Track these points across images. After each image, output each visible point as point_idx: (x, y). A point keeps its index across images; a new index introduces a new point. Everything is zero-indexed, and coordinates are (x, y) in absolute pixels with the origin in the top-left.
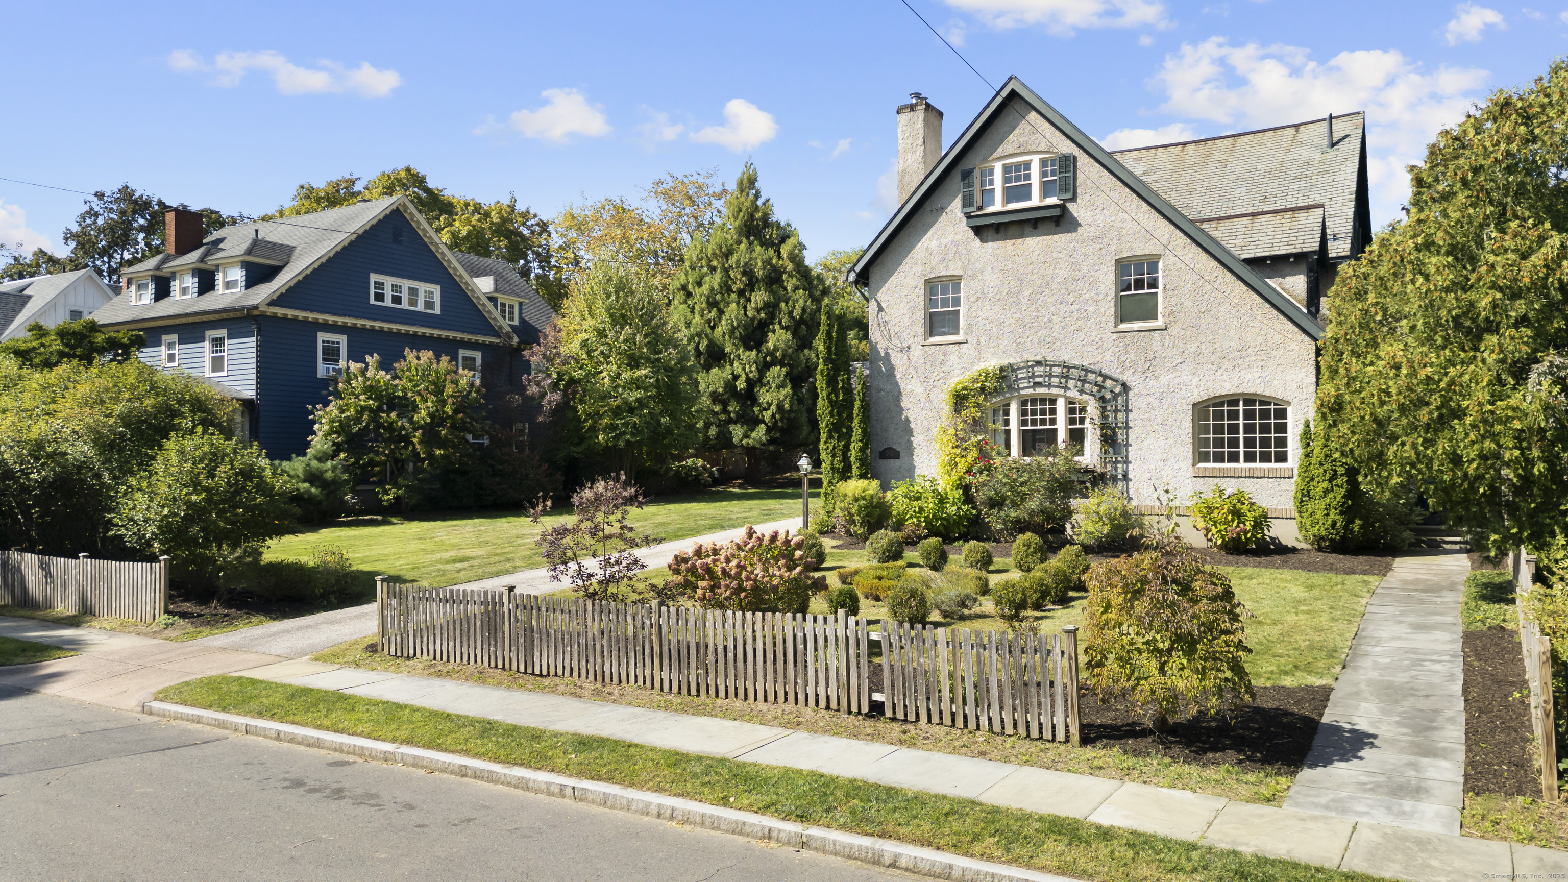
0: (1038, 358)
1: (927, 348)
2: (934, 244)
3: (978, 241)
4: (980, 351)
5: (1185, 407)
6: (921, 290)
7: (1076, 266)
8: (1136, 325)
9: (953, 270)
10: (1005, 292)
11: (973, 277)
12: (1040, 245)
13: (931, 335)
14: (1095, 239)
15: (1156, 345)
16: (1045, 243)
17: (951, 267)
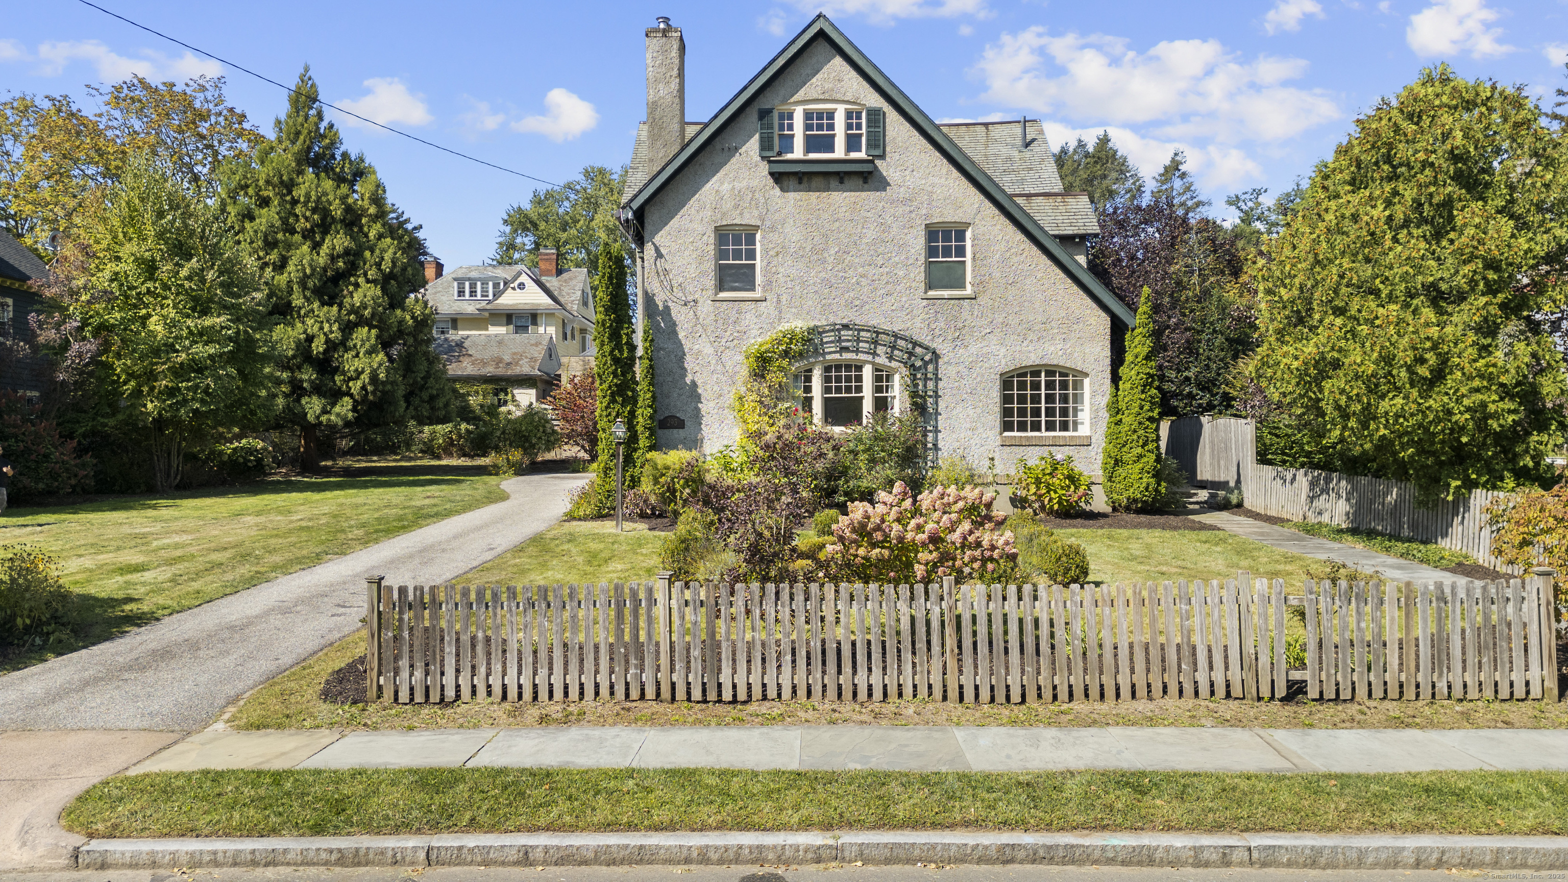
0: (845, 321)
1: (718, 304)
2: (726, 187)
3: (777, 190)
4: (780, 312)
5: (993, 376)
6: (711, 238)
7: (884, 227)
8: (946, 293)
9: (749, 219)
10: (808, 249)
11: (773, 229)
12: (847, 200)
13: (720, 290)
14: (905, 202)
15: (965, 314)
16: (853, 199)
17: (746, 215)
